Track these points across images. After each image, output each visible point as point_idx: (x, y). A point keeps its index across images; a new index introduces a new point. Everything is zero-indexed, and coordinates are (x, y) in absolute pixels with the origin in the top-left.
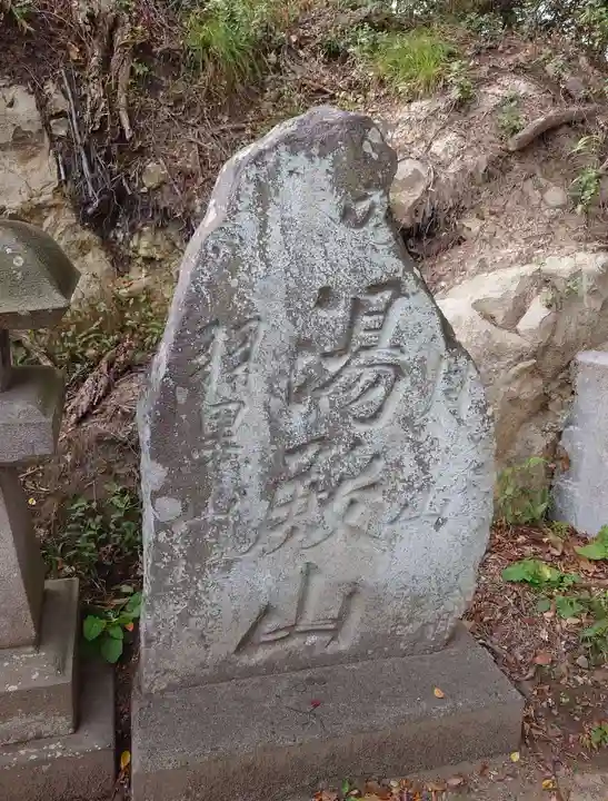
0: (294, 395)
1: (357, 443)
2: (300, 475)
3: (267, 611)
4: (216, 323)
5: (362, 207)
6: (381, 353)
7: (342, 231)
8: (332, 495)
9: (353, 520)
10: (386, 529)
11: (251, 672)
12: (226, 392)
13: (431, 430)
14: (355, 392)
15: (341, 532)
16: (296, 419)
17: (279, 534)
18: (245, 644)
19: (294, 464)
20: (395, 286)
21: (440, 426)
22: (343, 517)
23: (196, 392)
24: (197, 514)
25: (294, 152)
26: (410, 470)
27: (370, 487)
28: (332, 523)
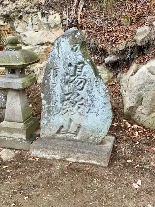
0: (66, 83)
1: (78, 95)
2: (68, 100)
3: (62, 127)
4: (52, 69)
5: (75, 48)
6: (81, 76)
7: (72, 52)
8: (74, 105)
9: (79, 110)
10: (86, 114)
11: (59, 138)
12: (53, 82)
13: (93, 94)
14: (77, 84)
15: (77, 113)
16: (66, 88)
17: (64, 111)
18: (58, 132)
19: (67, 97)
21: (95, 93)
22: (77, 110)
23: (48, 81)
24: (49, 104)
25: (63, 38)
26: (90, 102)
27: (82, 104)
28: (75, 111)
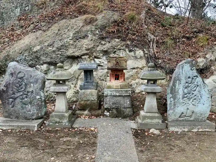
0: (186, 88)
1: (193, 94)
2: (186, 97)
3: (183, 113)
4: (177, 80)
5: (193, 69)
6: (196, 83)
7: (191, 71)
8: (190, 100)
9: (193, 103)
10: (197, 105)
11: (180, 121)
12: (178, 87)
13: (202, 93)
14: (193, 88)
16: (186, 91)
17: (184, 104)
18: (180, 117)
19: (185, 96)
20: (197, 76)
21: (203, 92)
23: (175, 87)
24: (175, 100)
25: (186, 64)
26: (200, 97)
27: (195, 99)
28: (190, 103)
